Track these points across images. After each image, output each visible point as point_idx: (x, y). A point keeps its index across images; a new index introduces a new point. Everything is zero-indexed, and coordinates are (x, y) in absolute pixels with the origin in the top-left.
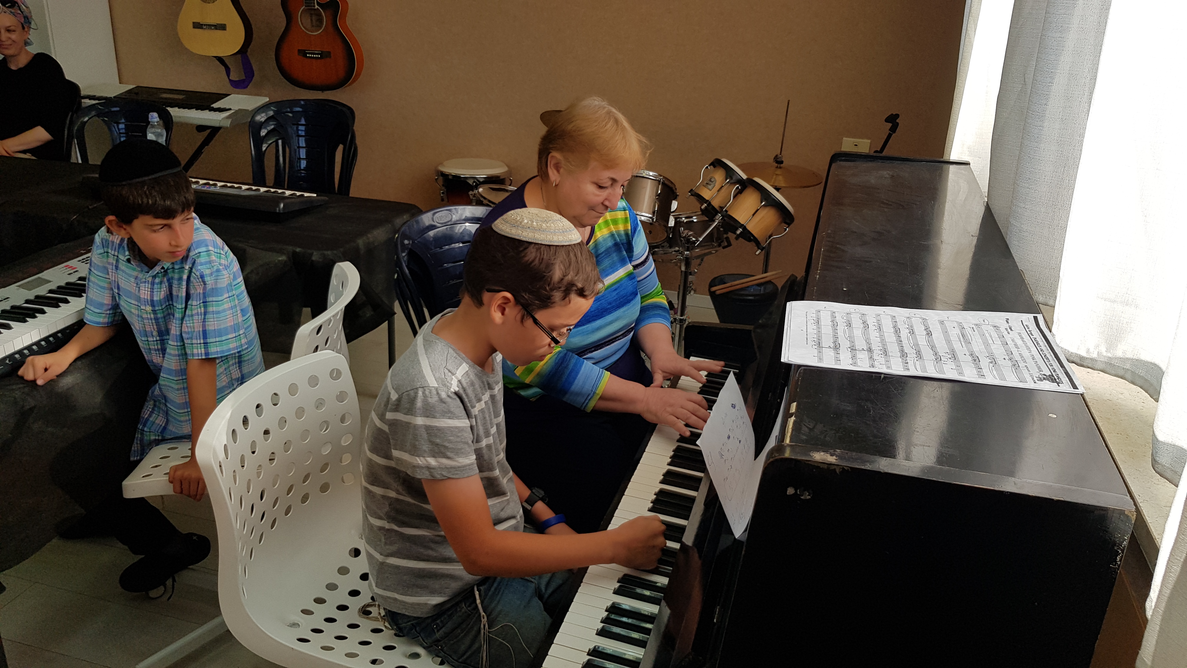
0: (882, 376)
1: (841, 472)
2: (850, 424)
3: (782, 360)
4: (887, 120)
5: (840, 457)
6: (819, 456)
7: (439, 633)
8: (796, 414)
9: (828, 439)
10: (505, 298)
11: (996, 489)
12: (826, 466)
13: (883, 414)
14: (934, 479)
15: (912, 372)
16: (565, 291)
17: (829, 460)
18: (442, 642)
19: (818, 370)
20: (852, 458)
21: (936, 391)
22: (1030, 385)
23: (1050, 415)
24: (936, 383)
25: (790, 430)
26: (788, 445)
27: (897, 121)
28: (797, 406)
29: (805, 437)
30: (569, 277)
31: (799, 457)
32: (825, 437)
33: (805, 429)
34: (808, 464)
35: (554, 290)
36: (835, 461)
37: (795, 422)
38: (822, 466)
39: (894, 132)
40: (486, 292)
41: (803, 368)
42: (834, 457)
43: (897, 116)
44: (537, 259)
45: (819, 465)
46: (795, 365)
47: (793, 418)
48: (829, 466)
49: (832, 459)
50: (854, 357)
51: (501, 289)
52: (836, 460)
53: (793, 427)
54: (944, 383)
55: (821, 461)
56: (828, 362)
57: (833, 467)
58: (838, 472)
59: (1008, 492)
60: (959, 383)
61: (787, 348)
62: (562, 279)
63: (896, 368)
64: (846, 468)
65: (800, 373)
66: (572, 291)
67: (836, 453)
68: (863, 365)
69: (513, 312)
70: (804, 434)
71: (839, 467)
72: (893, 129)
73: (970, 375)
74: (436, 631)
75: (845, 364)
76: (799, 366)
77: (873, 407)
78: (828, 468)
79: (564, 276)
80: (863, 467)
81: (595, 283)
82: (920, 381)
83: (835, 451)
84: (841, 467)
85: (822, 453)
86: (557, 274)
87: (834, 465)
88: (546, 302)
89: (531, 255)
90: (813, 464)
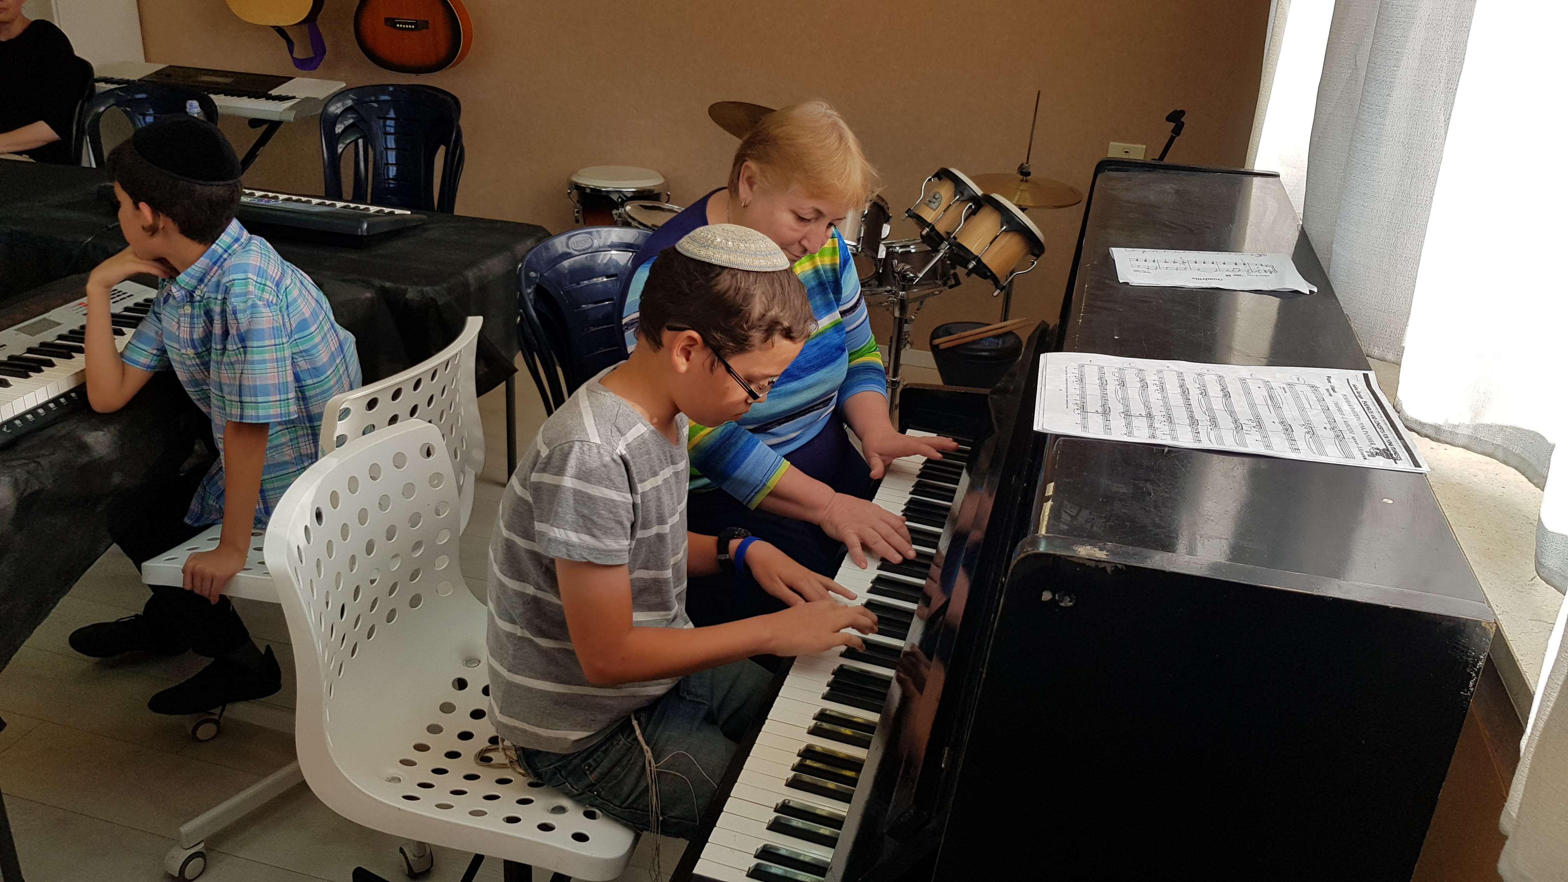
0: (1166, 449)
1: (1112, 571)
2: (1123, 510)
3: (1035, 428)
4: (1169, 119)
5: (1112, 552)
6: (1084, 551)
7: (593, 776)
8: (1054, 497)
9: (1095, 528)
10: (691, 338)
11: (1315, 593)
12: (1093, 564)
13: (1167, 498)
14: (1234, 580)
15: (1206, 445)
16: (766, 331)
17: (1097, 555)
18: (597, 786)
19: (1083, 442)
20: (1128, 553)
21: (1236, 468)
22: (1358, 461)
23: (1385, 500)
24: (1236, 459)
25: (1046, 518)
26: (1044, 536)
27: (1182, 120)
28: (1056, 488)
29: (1066, 527)
30: (772, 313)
31: (1059, 552)
32: (1092, 526)
33: (1065, 517)
34: (1069, 561)
35: (753, 328)
36: (1105, 557)
37: (1052, 507)
38: (1088, 563)
39: (1179, 135)
40: (667, 330)
41: (1062, 438)
42: (1105, 552)
43: (1182, 113)
44: (733, 288)
45: (1085, 562)
46: (1051, 434)
47: (1050, 503)
48: (1098, 563)
49: (1101, 555)
50: (1128, 425)
51: (684, 326)
52: (1107, 555)
53: (1050, 513)
54: (1246, 459)
55: (1087, 557)
56: (1095, 431)
57: (1102, 565)
58: (1109, 572)
59: (1330, 597)
60: (1265, 459)
61: (1041, 412)
62: (764, 315)
63: (1185, 440)
64: (1120, 566)
65: (1058, 445)
66: (777, 330)
67: (1107, 547)
68: (1141, 435)
69: (700, 356)
70: (1064, 523)
71: (1110, 565)
72: (1177, 131)
73: (1281, 449)
74: (588, 773)
75: (1118, 433)
76: (1057, 436)
77: (1153, 489)
78: (1097, 566)
79: (767, 311)
80: (1141, 565)
81: (805, 322)
82: (1215, 456)
83: (1105, 544)
84: (1114, 565)
85: (1089, 547)
86: (757, 308)
87: (1104, 562)
88: (742, 345)
89: (725, 282)
90: (1076, 560)
